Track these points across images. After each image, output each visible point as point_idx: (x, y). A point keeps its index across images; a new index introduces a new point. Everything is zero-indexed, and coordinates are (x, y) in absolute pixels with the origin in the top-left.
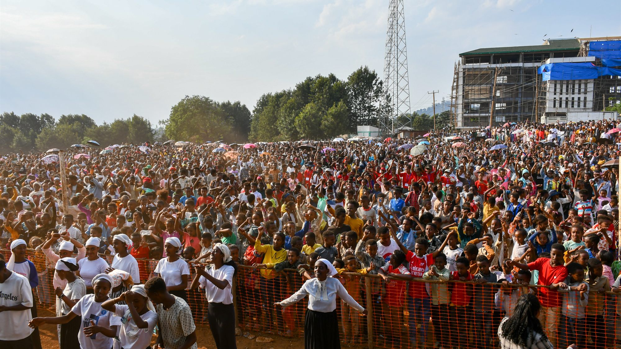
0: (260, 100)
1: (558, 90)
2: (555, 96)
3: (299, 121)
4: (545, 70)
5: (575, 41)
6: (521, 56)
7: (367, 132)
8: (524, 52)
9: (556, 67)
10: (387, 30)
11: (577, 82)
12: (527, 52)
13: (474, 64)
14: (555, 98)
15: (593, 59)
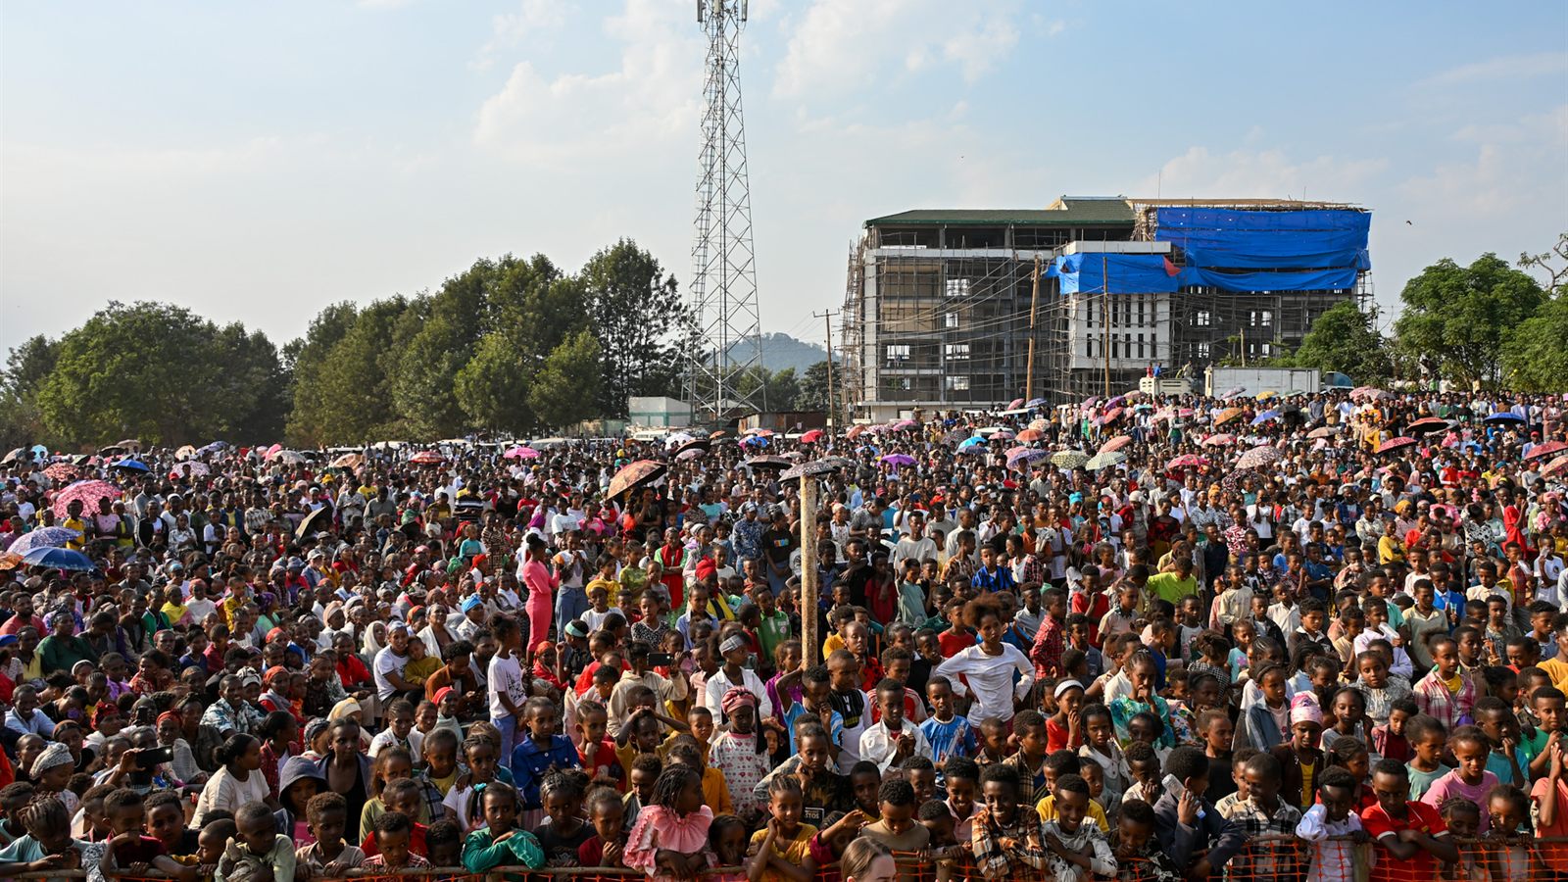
0: (318, 322)
1: (1096, 317)
2: (1089, 331)
3: (467, 383)
4: (1067, 269)
5: (1120, 203)
6: (1007, 234)
7: (661, 414)
8: (1015, 225)
9: (1090, 264)
10: (701, 149)
11: (1135, 298)
12: (1023, 224)
13: (904, 247)
14: (1089, 335)
15: (1165, 247)
